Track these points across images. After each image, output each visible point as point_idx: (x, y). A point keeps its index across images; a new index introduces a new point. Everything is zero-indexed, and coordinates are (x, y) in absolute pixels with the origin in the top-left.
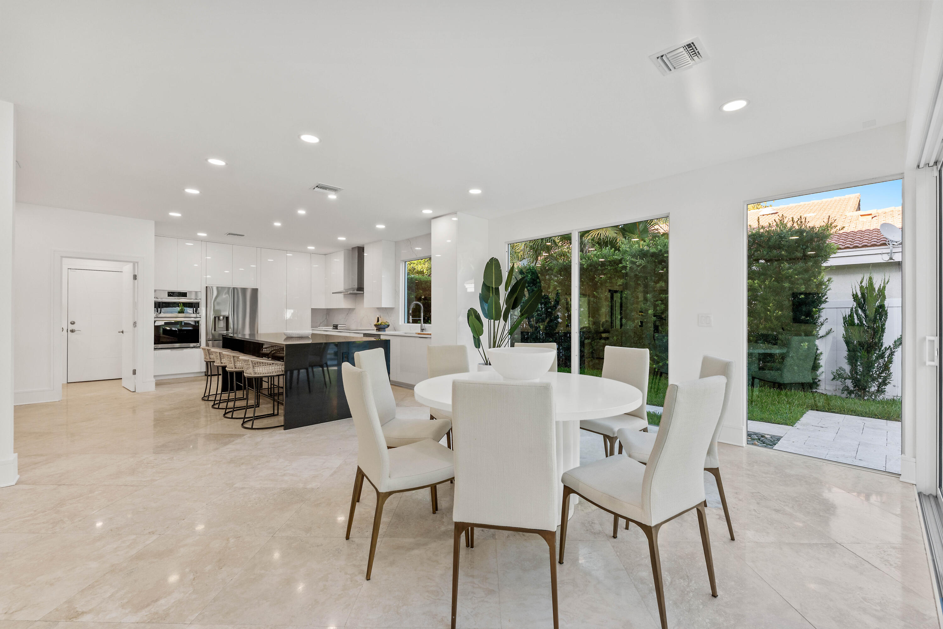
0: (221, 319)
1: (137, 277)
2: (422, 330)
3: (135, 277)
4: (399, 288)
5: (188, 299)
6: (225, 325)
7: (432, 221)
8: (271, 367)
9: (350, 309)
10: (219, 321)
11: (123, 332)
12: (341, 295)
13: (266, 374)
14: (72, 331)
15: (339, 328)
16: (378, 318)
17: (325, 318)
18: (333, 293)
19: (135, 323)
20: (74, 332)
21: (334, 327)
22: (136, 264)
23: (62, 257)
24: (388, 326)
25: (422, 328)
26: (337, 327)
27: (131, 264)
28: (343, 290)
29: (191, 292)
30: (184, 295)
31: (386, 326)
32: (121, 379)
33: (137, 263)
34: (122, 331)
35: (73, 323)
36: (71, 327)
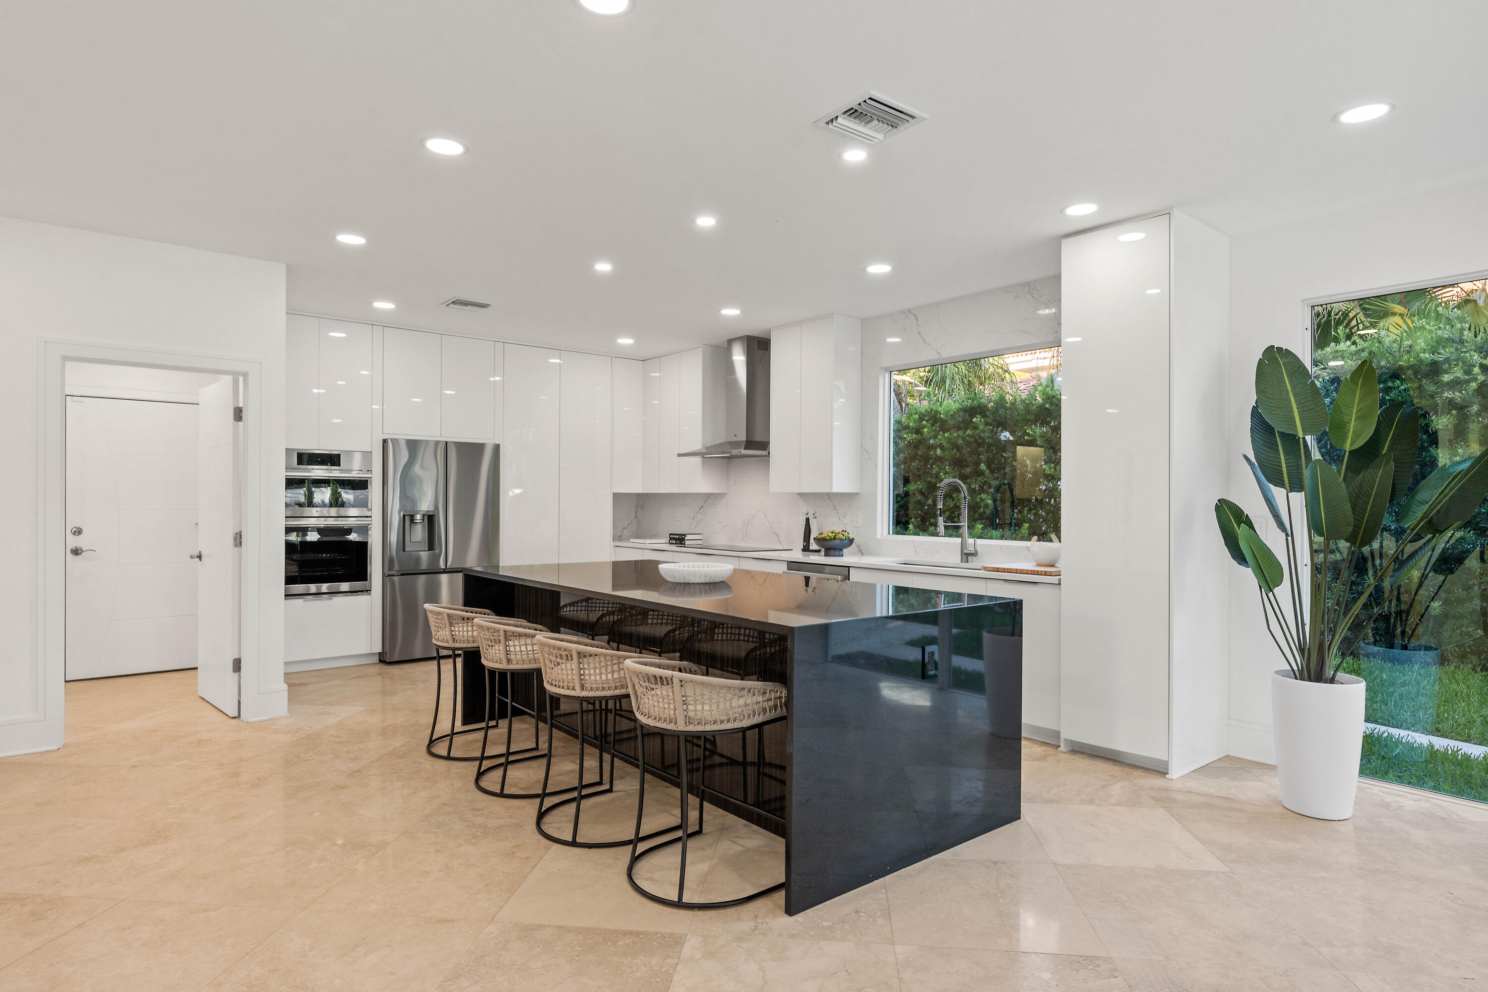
0: (418, 521)
1: (244, 414)
2: (967, 556)
3: (238, 414)
4: (875, 441)
5: (342, 471)
6: (427, 534)
7: (1066, 245)
8: (736, 700)
9: (708, 497)
10: (413, 524)
11: (200, 557)
12: (698, 460)
13: (722, 722)
14: (76, 552)
15: (687, 543)
16: (808, 520)
17: (634, 516)
18: (679, 455)
19: (239, 535)
20: (81, 554)
21: (671, 539)
22: (241, 379)
23: (65, 358)
24: (851, 541)
25: (966, 551)
26: (684, 540)
27: (228, 378)
28: (700, 450)
29: (350, 453)
30: (333, 460)
31: (846, 542)
32: (197, 668)
33: (245, 375)
34: (197, 553)
35: (78, 532)
36: (74, 542)
